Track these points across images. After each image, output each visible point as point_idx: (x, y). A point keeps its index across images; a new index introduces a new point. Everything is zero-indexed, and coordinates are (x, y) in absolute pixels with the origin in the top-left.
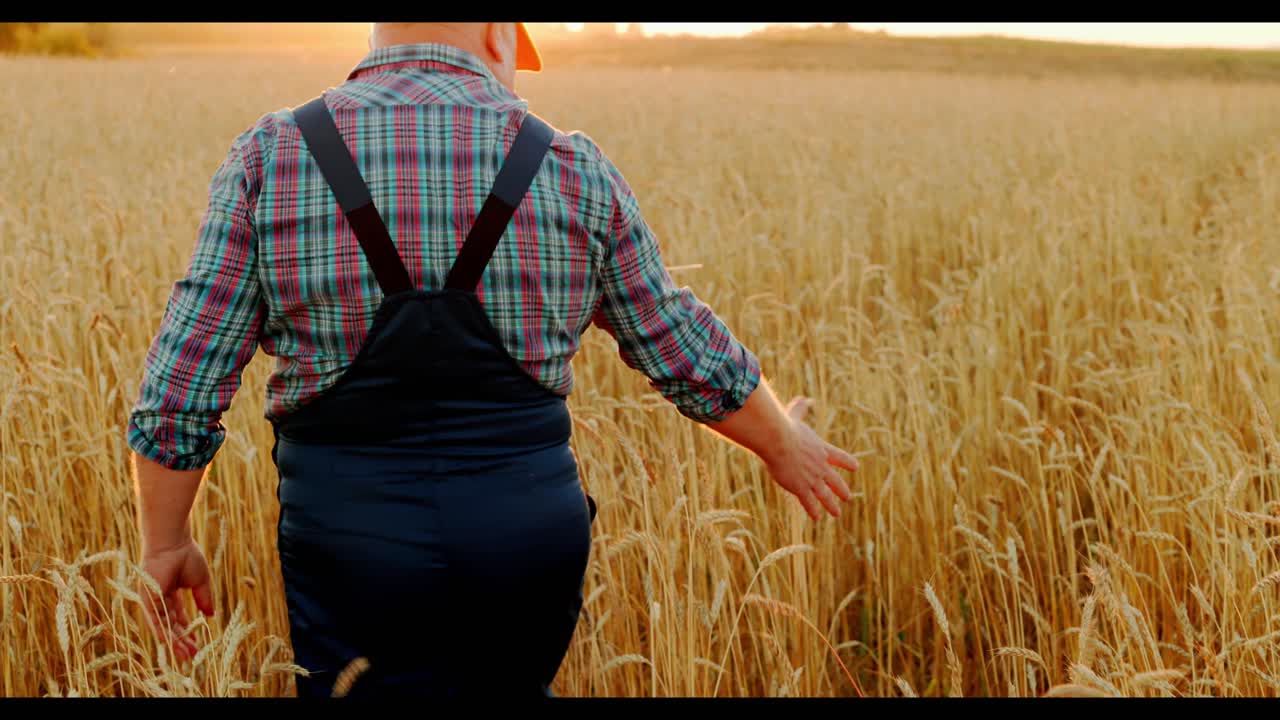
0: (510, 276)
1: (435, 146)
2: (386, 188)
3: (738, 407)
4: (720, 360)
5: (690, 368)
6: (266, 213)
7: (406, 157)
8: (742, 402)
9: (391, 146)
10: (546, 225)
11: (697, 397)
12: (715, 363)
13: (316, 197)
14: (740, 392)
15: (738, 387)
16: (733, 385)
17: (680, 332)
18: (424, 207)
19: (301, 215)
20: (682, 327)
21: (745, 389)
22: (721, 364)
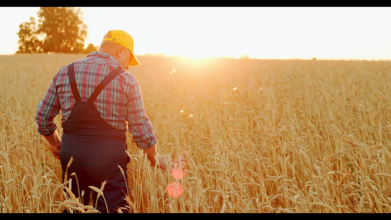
0: (104, 101)
1: (92, 71)
2: (80, 79)
3: (150, 147)
4: (150, 136)
5: (143, 135)
6: (58, 83)
7: (86, 73)
8: (151, 147)
9: (83, 70)
10: (114, 91)
11: (142, 143)
12: (148, 136)
13: (67, 81)
14: (152, 144)
15: (152, 143)
16: (151, 142)
17: (143, 126)
18: (88, 83)
19: (64, 83)
20: (143, 125)
21: (153, 144)
22: (150, 137)
